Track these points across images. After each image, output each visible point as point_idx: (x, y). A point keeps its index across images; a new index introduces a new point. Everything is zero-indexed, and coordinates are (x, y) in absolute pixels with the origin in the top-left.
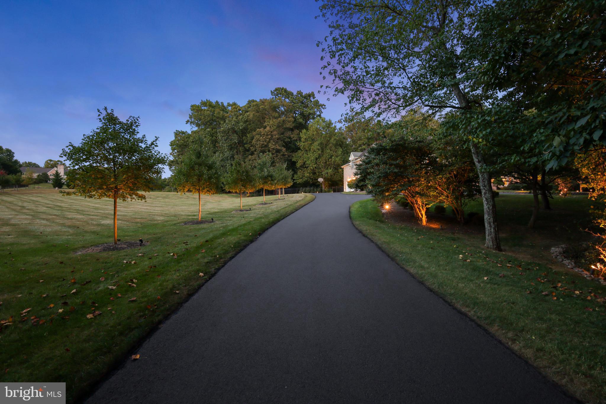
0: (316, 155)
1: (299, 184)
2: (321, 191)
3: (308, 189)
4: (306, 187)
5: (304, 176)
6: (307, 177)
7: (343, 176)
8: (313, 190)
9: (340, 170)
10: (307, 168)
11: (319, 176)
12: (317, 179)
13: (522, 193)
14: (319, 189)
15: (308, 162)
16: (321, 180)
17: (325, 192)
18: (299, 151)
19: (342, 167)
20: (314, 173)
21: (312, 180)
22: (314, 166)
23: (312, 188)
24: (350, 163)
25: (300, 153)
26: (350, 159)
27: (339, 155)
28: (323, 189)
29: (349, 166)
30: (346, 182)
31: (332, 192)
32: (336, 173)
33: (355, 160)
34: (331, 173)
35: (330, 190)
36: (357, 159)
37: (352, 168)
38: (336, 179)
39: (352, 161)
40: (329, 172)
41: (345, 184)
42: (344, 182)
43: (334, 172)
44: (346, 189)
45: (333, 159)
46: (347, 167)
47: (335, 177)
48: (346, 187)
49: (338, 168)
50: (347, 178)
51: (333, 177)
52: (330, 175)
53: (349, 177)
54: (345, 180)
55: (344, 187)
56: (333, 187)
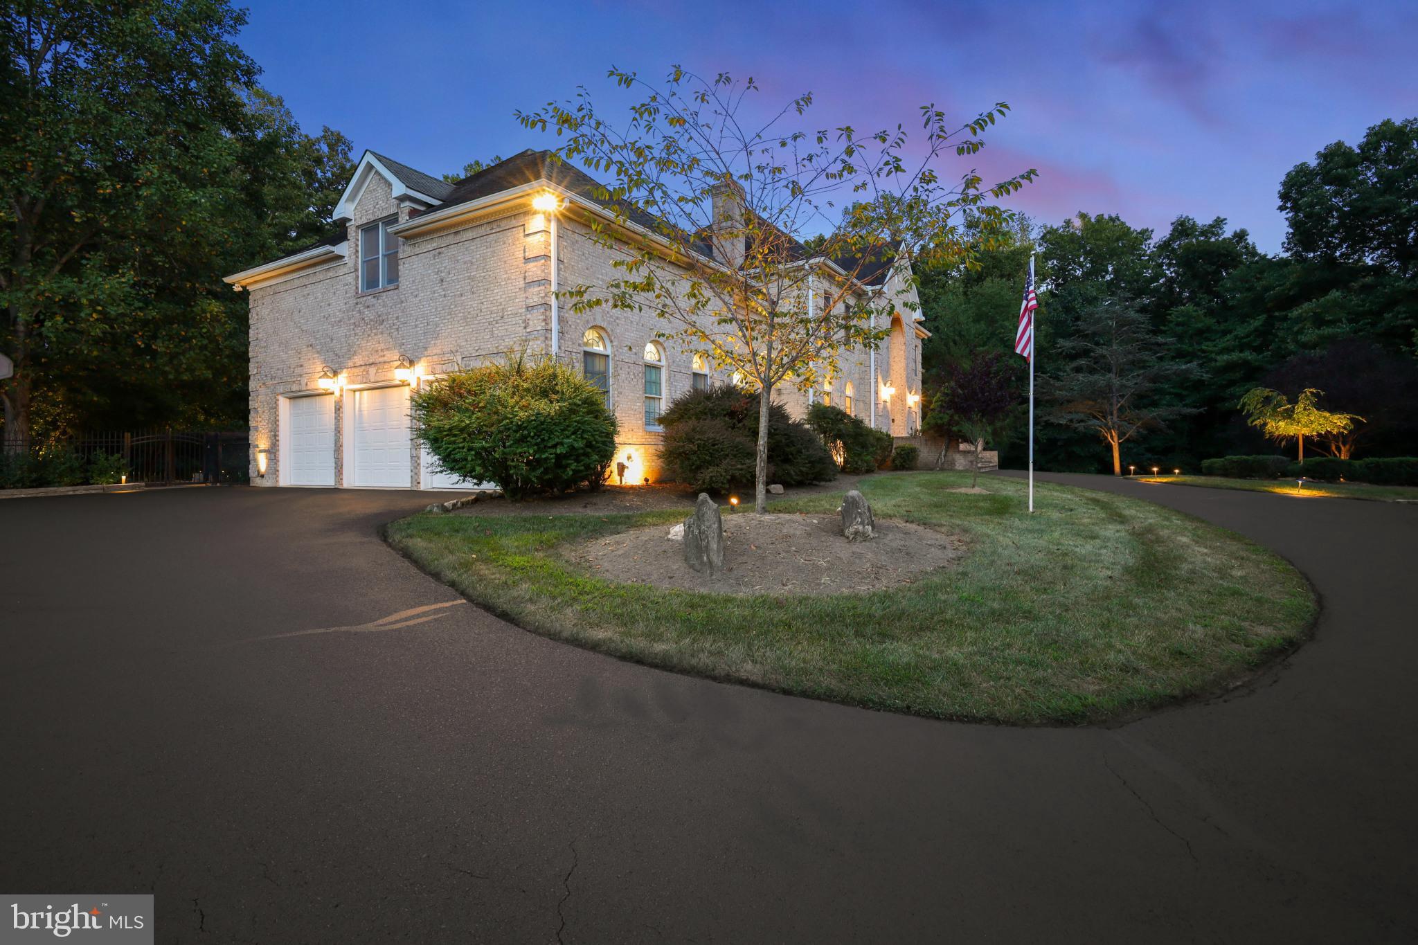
7: (242, 358)
9: (215, 307)
17: (42, 477)
19: (237, 280)
24: (343, 249)
26: (344, 209)
28: (17, 446)
29: (331, 274)
30: (284, 404)
31: (124, 478)
32: (169, 320)
33: (413, 213)
34: (113, 311)
35: (102, 457)
36: (431, 208)
37: (371, 282)
38: (165, 373)
39: (370, 229)
40: (92, 297)
41: (266, 416)
42: (252, 404)
43: (153, 313)
44: (273, 452)
45: (144, 192)
46: (297, 283)
47: (154, 354)
48: (276, 436)
49: (193, 288)
50: (298, 370)
51: (138, 352)
52: (97, 332)
53: (319, 367)
54: (269, 383)
55: (260, 441)
56: (128, 435)
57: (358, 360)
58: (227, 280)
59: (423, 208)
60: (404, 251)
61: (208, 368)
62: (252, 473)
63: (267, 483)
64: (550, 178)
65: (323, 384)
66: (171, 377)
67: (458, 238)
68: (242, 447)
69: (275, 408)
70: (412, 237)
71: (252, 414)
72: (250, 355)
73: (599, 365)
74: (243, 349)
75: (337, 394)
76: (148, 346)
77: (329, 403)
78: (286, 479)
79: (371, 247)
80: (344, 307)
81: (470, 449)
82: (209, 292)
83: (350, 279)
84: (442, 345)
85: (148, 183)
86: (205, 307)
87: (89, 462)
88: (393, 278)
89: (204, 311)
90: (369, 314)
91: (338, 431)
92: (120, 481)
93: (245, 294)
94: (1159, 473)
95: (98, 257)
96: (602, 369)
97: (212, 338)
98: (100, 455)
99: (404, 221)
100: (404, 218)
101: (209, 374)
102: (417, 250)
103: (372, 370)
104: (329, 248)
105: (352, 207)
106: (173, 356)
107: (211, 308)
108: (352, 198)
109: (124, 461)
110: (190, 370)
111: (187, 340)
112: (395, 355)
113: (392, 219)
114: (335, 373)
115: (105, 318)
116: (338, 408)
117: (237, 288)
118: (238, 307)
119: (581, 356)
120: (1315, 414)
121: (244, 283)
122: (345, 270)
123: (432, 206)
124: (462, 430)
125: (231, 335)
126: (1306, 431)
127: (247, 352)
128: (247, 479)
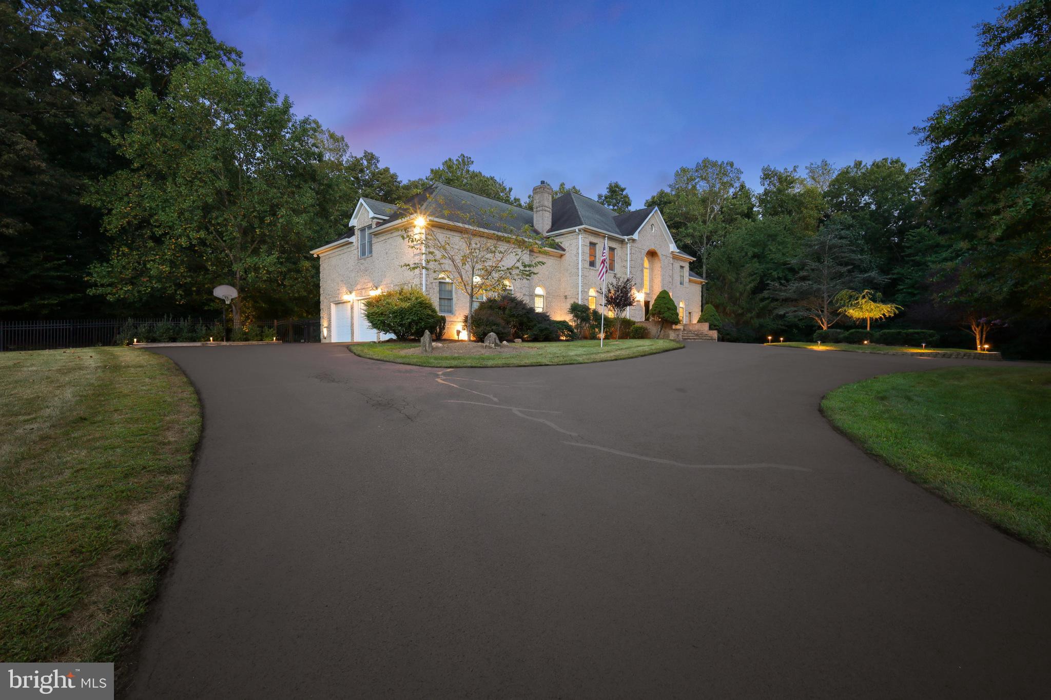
0: (206, 194)
1: (122, 302)
2: (228, 335)
3: (162, 325)
4: (158, 317)
5: (144, 271)
6: (159, 280)
7: (317, 286)
8: (193, 330)
9: (307, 264)
10: (158, 240)
11: (218, 280)
12: (211, 292)
13: (922, 354)
14: (218, 327)
15: (162, 216)
16: (225, 292)
17: (246, 338)
18: (122, 174)
19: (315, 252)
20: (197, 268)
21: (188, 292)
22: (193, 235)
23: (184, 324)
24: (353, 239)
25: (123, 180)
26: (353, 222)
27: (305, 211)
28: (236, 326)
29: (349, 250)
30: (333, 306)
31: (274, 338)
32: (290, 271)
33: (378, 224)
34: (270, 269)
35: (267, 329)
36: (385, 222)
37: (363, 253)
38: (289, 294)
39: (363, 230)
40: (263, 264)
41: (326, 312)
42: (322, 307)
43: (284, 269)
44: (329, 328)
45: (281, 220)
46: (337, 253)
47: (285, 286)
48: (330, 320)
49: (299, 257)
50: (338, 292)
51: (279, 285)
52: (265, 278)
53: (345, 289)
54: (327, 297)
55: (324, 323)
56: (275, 321)
57: (359, 287)
58: (311, 252)
59: (381, 221)
60: (374, 240)
61: (305, 291)
62: (322, 337)
63: (327, 341)
64: (421, 214)
65: (346, 297)
66: (291, 295)
67: (392, 236)
68: (318, 326)
69: (330, 308)
70: (376, 234)
71: (321, 311)
72: (321, 285)
73: (448, 288)
74: (318, 282)
75: (351, 302)
76: (282, 283)
77: (349, 305)
78: (334, 340)
79: (363, 237)
80: (353, 264)
81: (379, 320)
82: (305, 257)
83: (356, 252)
84: (387, 280)
85: (282, 217)
86: (303, 264)
87: (262, 332)
88: (371, 252)
89: (303, 266)
90: (362, 267)
91: (352, 318)
92: (273, 340)
93: (318, 258)
94: (783, 341)
95: (264, 248)
96: (450, 289)
97: (306, 278)
98: (266, 328)
99: (374, 229)
100: (374, 226)
101: (305, 294)
102: (378, 240)
103: (363, 291)
104: (347, 239)
105: (356, 221)
106: (292, 286)
107: (306, 264)
108: (356, 217)
109: (274, 332)
110: (298, 292)
111: (296, 279)
112: (370, 285)
113: (370, 227)
114: (351, 293)
115: (268, 272)
116: (352, 308)
117: (315, 256)
118: (316, 263)
119: (437, 284)
120: (873, 305)
121: (318, 253)
122: (354, 248)
123: (384, 220)
124: (376, 314)
125: (313, 277)
126: (871, 315)
127: (319, 284)
128: (319, 341)
